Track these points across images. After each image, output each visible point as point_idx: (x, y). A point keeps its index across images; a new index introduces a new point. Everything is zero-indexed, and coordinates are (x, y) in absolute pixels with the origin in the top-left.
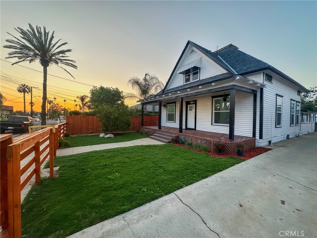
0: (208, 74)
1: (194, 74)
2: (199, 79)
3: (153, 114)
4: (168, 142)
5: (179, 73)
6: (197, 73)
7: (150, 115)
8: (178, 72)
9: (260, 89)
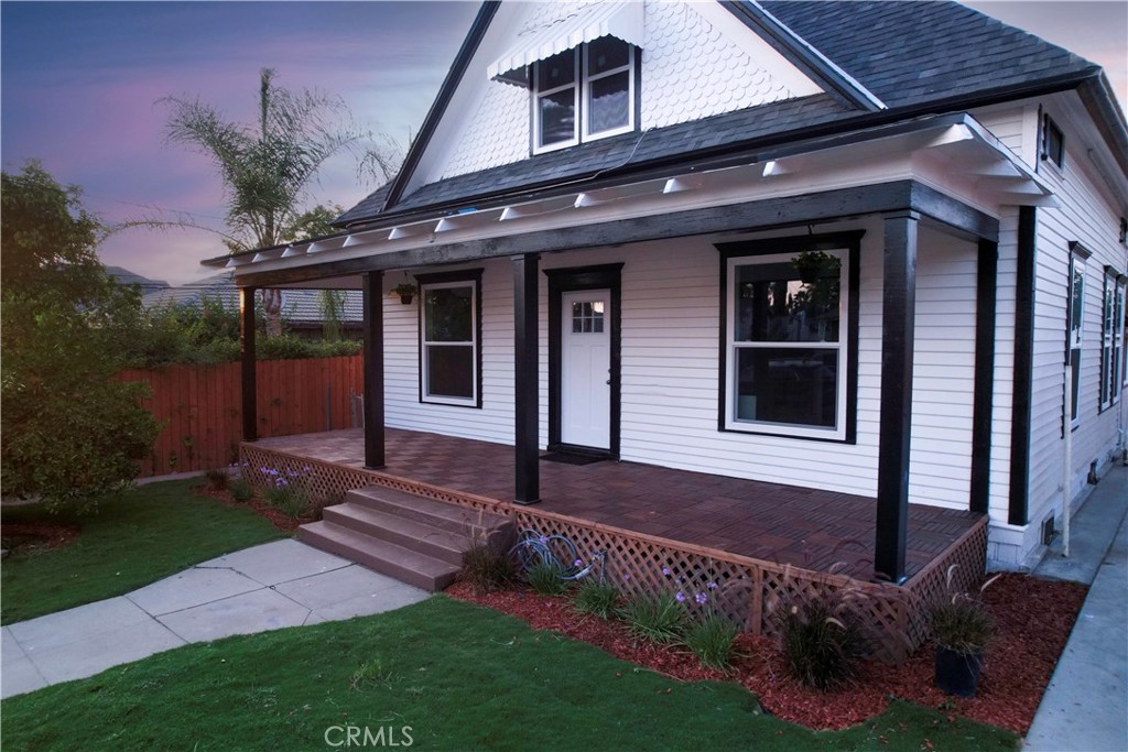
0: (696, 93)
1: (599, 90)
2: (630, 128)
3: (325, 346)
4: (438, 580)
5: (500, 78)
6: (619, 83)
7: (302, 355)
8: (492, 71)
9: (1016, 213)
